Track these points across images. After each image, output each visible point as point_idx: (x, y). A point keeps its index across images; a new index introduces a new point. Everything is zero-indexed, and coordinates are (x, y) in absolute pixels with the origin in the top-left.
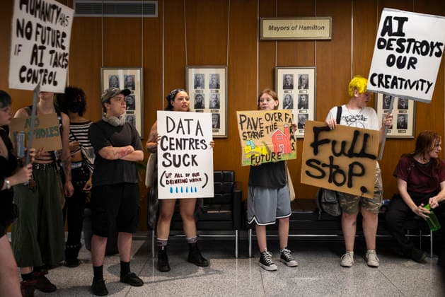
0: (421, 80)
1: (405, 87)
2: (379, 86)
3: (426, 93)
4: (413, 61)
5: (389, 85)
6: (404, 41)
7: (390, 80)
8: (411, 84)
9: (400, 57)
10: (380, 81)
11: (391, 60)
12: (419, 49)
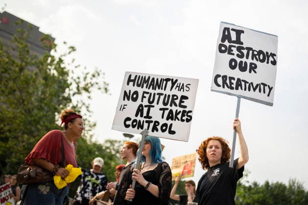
0: (262, 84)
1: (249, 90)
2: (224, 87)
3: (268, 95)
4: (253, 66)
5: (234, 86)
6: (243, 48)
7: (234, 82)
8: (254, 87)
9: (241, 62)
10: (224, 82)
11: (233, 64)
12: (257, 56)
